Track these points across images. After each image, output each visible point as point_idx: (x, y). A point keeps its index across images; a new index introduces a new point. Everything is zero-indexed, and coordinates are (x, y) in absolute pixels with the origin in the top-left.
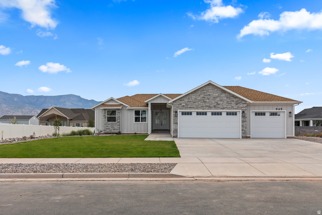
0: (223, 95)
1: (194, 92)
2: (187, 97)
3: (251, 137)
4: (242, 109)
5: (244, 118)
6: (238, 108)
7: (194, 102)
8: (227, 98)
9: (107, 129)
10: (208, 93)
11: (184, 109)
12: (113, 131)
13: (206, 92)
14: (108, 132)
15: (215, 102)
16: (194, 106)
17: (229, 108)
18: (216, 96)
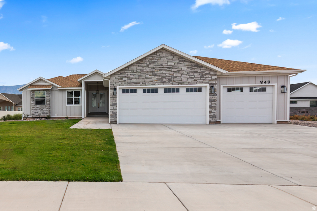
0: (182, 64)
1: (139, 62)
2: (130, 69)
3: (221, 123)
4: (210, 82)
5: (213, 96)
6: (204, 82)
7: (140, 76)
8: (188, 68)
9: (36, 113)
10: (160, 63)
11: (126, 85)
12: (42, 115)
13: (156, 60)
14: (37, 116)
15: (170, 74)
16: (140, 81)
17: (191, 82)
18: (171, 66)
